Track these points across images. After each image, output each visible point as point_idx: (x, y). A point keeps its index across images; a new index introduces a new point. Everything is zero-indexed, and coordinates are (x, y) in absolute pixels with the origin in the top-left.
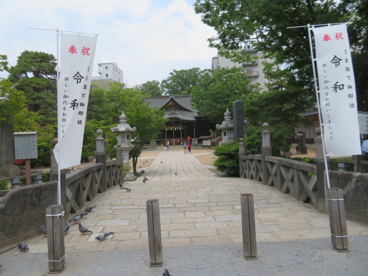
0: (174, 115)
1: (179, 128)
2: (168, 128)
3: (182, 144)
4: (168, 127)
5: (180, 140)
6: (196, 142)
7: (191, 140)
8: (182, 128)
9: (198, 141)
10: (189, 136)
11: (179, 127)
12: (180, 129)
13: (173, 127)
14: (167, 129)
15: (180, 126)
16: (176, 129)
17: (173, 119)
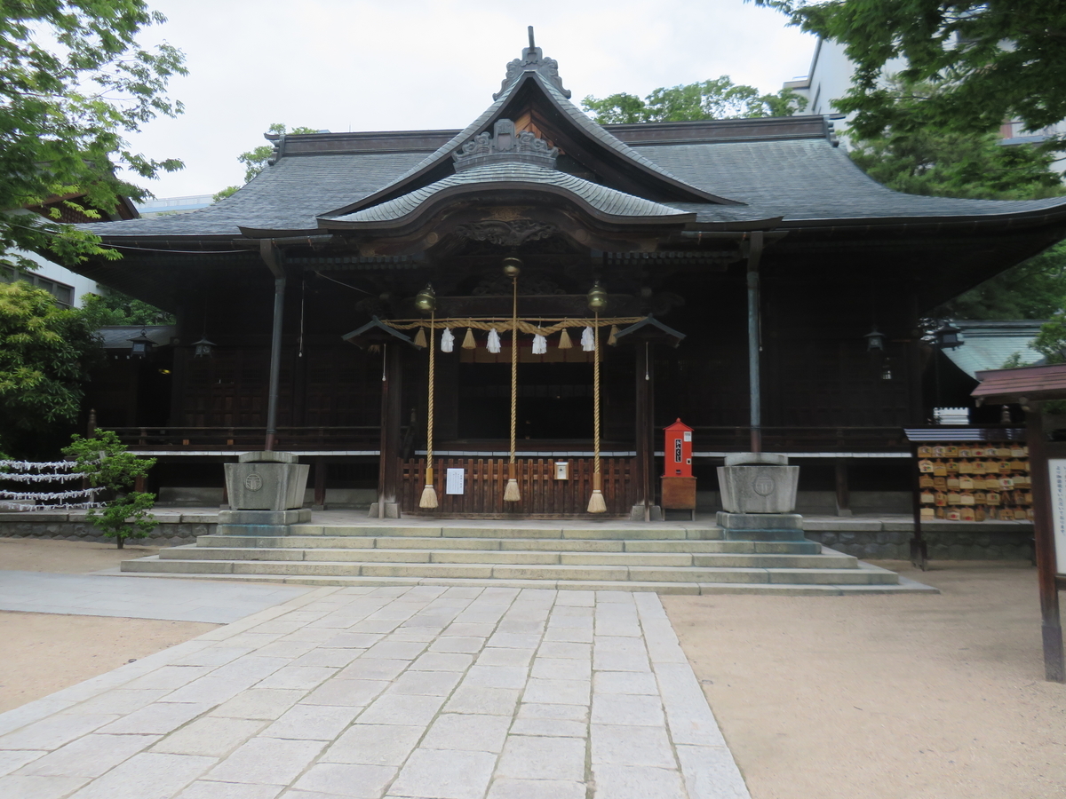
0: (512, 166)
1: (576, 334)
2: (459, 334)
3: (597, 502)
4: (459, 323)
5: (581, 470)
6: (785, 491)
7: (706, 476)
8: (603, 334)
9: (804, 485)
10: (678, 425)
11: (573, 322)
12: (589, 342)
13: (515, 324)
14: (447, 344)
15: (589, 313)
16: (539, 346)
17: (509, 216)
